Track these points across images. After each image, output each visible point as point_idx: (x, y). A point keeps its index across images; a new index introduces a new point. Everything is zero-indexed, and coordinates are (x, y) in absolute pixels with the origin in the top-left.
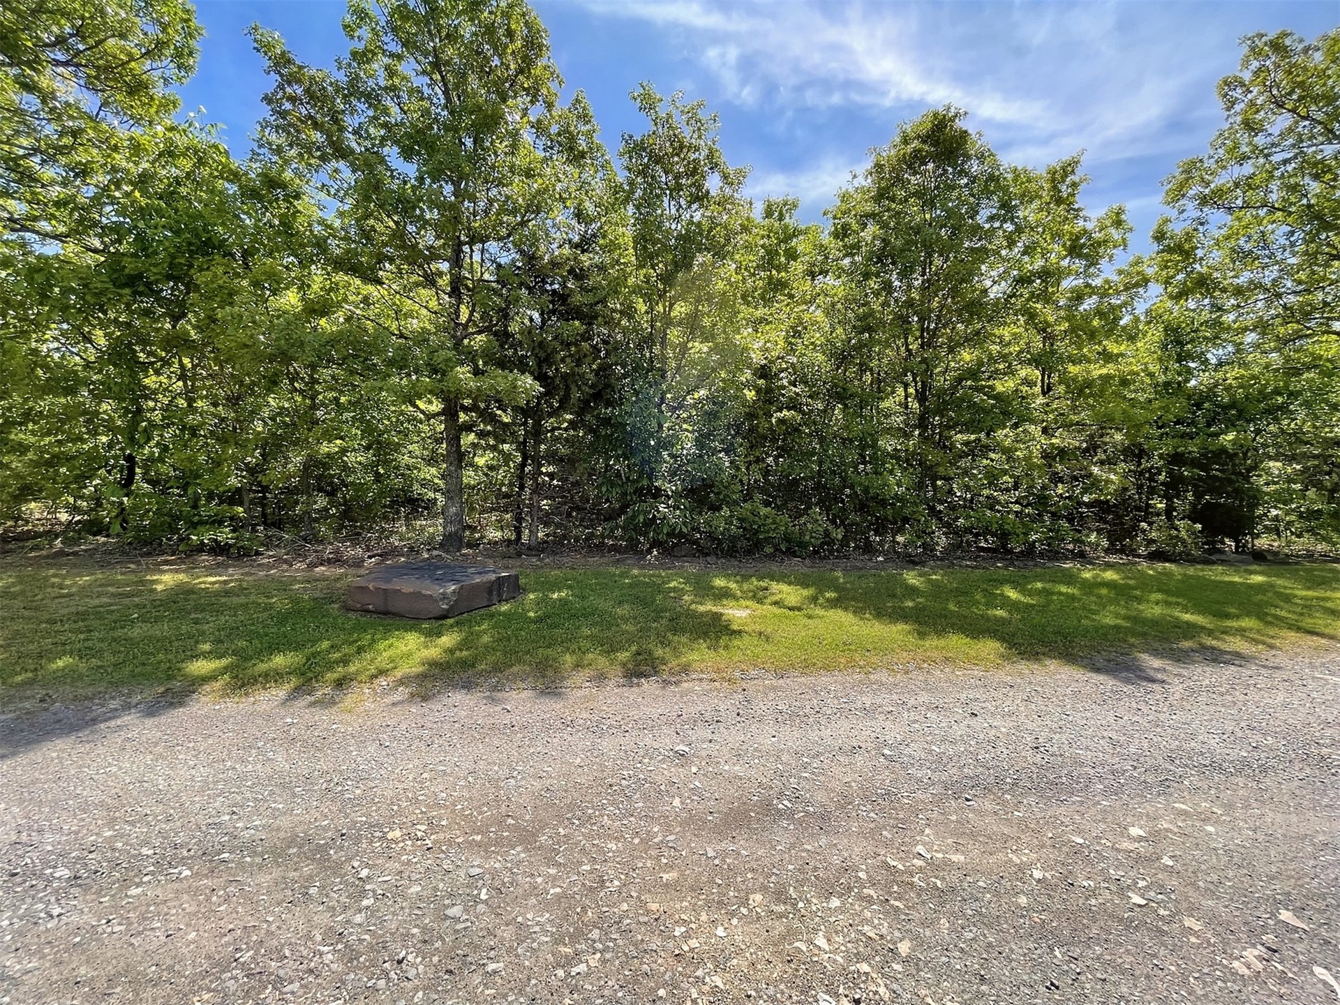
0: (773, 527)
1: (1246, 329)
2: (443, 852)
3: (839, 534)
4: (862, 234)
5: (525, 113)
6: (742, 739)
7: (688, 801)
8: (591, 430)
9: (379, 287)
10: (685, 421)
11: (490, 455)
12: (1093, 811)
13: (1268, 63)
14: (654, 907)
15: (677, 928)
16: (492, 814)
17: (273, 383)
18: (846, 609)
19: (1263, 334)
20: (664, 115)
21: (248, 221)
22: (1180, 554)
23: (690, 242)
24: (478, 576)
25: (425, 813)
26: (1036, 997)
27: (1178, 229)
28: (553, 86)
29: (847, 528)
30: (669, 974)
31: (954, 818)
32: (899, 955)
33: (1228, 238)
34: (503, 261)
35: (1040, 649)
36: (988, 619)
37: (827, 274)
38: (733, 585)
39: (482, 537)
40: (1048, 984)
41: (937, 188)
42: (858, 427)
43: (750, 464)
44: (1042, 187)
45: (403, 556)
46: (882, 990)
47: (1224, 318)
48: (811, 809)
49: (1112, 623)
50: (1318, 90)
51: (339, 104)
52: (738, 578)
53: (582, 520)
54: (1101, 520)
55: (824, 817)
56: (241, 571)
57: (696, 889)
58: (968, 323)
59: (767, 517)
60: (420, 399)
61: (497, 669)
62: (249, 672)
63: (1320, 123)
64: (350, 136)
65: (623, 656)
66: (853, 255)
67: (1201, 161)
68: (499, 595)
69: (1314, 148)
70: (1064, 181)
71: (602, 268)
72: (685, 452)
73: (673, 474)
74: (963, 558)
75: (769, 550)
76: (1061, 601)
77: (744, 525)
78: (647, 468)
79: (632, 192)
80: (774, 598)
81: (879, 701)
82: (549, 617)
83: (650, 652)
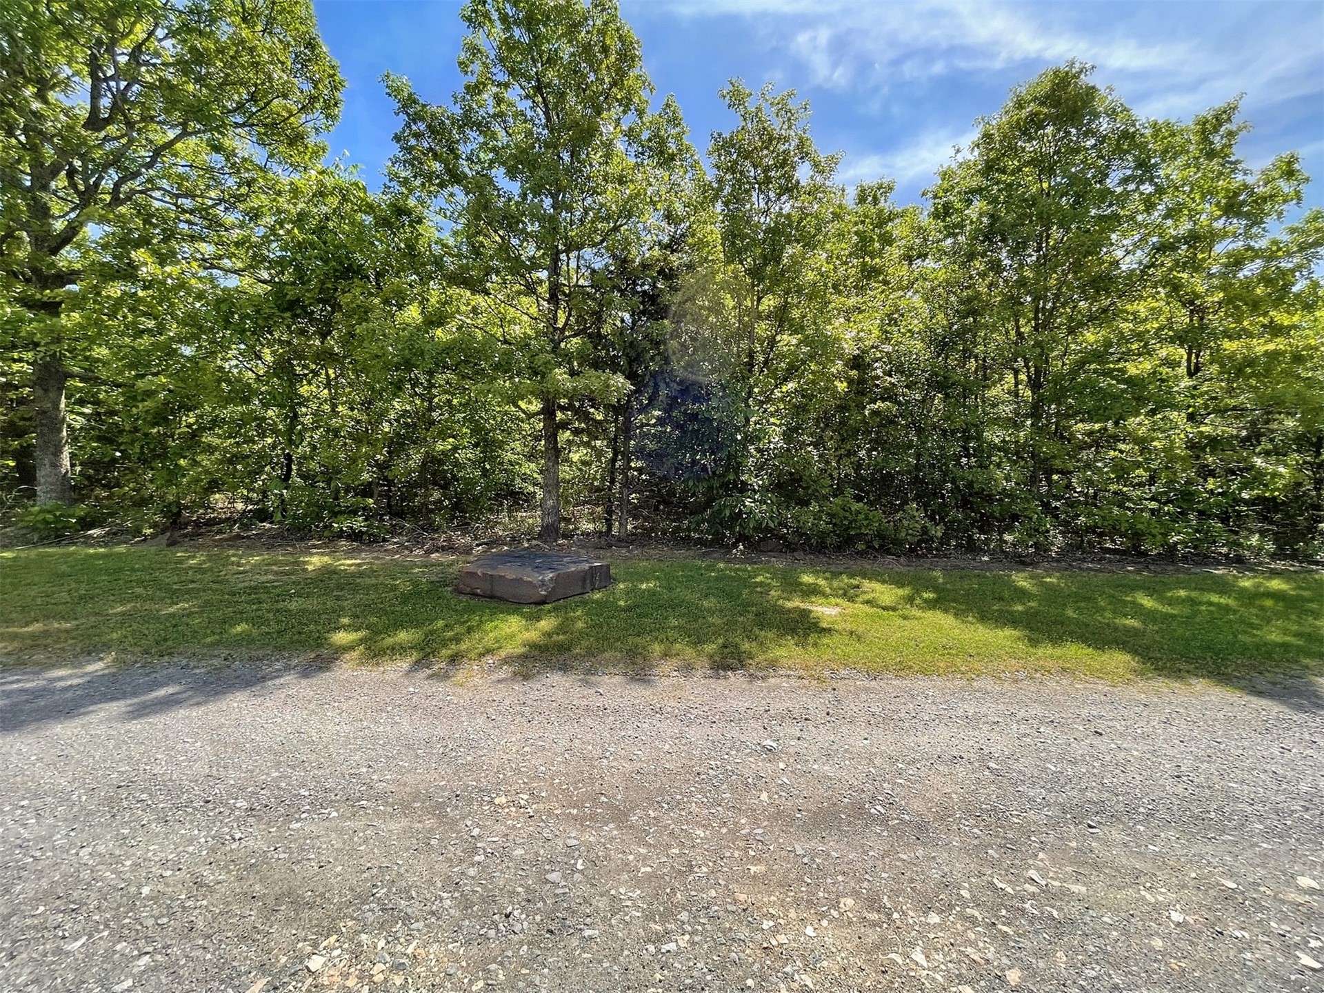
0: (865, 523)
2: (543, 821)
3: (938, 531)
4: (966, 212)
5: (618, 123)
6: (832, 738)
7: (776, 796)
8: (678, 426)
9: (486, 298)
10: (772, 415)
11: (583, 451)
12: (1249, 853)
14: (742, 897)
15: (765, 922)
16: (587, 791)
17: (398, 387)
18: (946, 611)
20: (753, 109)
21: (380, 247)
23: (778, 234)
24: (573, 565)
25: (527, 783)
29: (948, 526)
30: (757, 965)
31: (1073, 844)
32: (1007, 983)
34: (597, 266)
35: (1183, 665)
36: (1116, 629)
37: (926, 258)
38: (821, 582)
39: (576, 529)
42: (961, 417)
43: (841, 458)
45: (506, 545)
48: (907, 817)
49: (1278, 640)
51: (455, 135)
52: (827, 575)
53: (669, 513)
54: (1267, 520)
55: (921, 827)
56: (371, 555)
57: (786, 885)
58: (1094, 300)
59: (858, 512)
60: (522, 399)
61: (590, 653)
62: (380, 644)
64: (464, 162)
65: (710, 648)
66: (954, 235)
68: (593, 584)
70: (1217, 132)
71: (690, 267)
72: (772, 446)
73: (760, 468)
74: (1084, 560)
75: (861, 546)
76: (1211, 612)
77: (834, 521)
78: (734, 464)
79: (721, 189)
80: (866, 597)
81: (983, 710)
82: (638, 606)
83: (737, 646)
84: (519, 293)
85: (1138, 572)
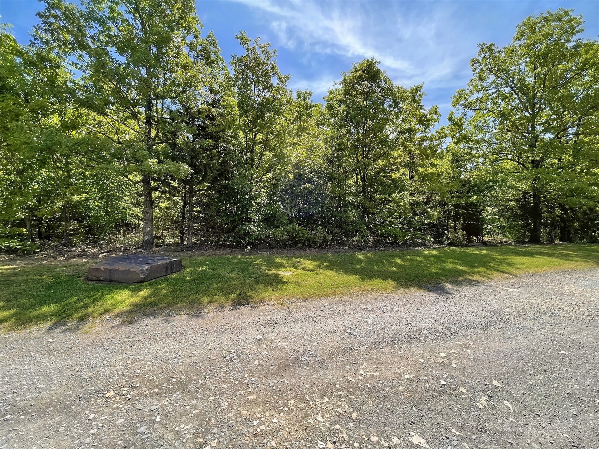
0: (302, 235)
1: (479, 157)
2: (137, 400)
3: (330, 238)
4: (338, 109)
5: (184, 38)
6: (287, 330)
7: (262, 361)
8: (218, 191)
9: (106, 117)
10: (262, 188)
11: (167, 202)
12: (427, 348)
13: (487, 55)
14: (244, 413)
15: (255, 422)
16: (165, 377)
17: (43, 163)
18: (332, 270)
19: (486, 159)
20: (252, 48)
21: (28, 78)
22: (458, 243)
23: (264, 106)
24: (160, 261)
25: (128, 381)
26: (406, 429)
27: (456, 116)
28: (198, 27)
29: (333, 235)
30: (251, 444)
31: (375, 357)
32: (352, 419)
33: (474, 121)
34: (173, 109)
35: (409, 283)
36: (389, 272)
37: (324, 125)
38: (284, 261)
39: (163, 242)
40: (411, 422)
41: (369, 91)
42: (337, 191)
43: (292, 207)
44: (408, 95)
45: (121, 252)
46: (345, 436)
47: (472, 152)
48: (316, 359)
49: (435, 271)
50: (503, 67)
51: (82, 22)
52: (287, 258)
53: (214, 233)
54: (432, 230)
55: (322, 362)
56: (24, 263)
57: (265, 402)
58: (381, 149)
59: (299, 230)
60: (130, 174)
61: (169, 305)
62: (28, 316)
63: (504, 80)
64: (89, 39)
65: (233, 296)
66: (335, 118)
67: (464, 91)
68: (172, 269)
69: (502, 89)
70: (416, 94)
71: (222, 116)
72: (263, 202)
73: (257, 212)
74: (380, 247)
75: (300, 245)
76: (417, 263)
77: (289, 234)
78: (245, 209)
79: (237, 81)
80: (302, 266)
81: (345, 309)
82: (197, 279)
83: (245, 294)
84: (128, 118)
85: (396, 250)
